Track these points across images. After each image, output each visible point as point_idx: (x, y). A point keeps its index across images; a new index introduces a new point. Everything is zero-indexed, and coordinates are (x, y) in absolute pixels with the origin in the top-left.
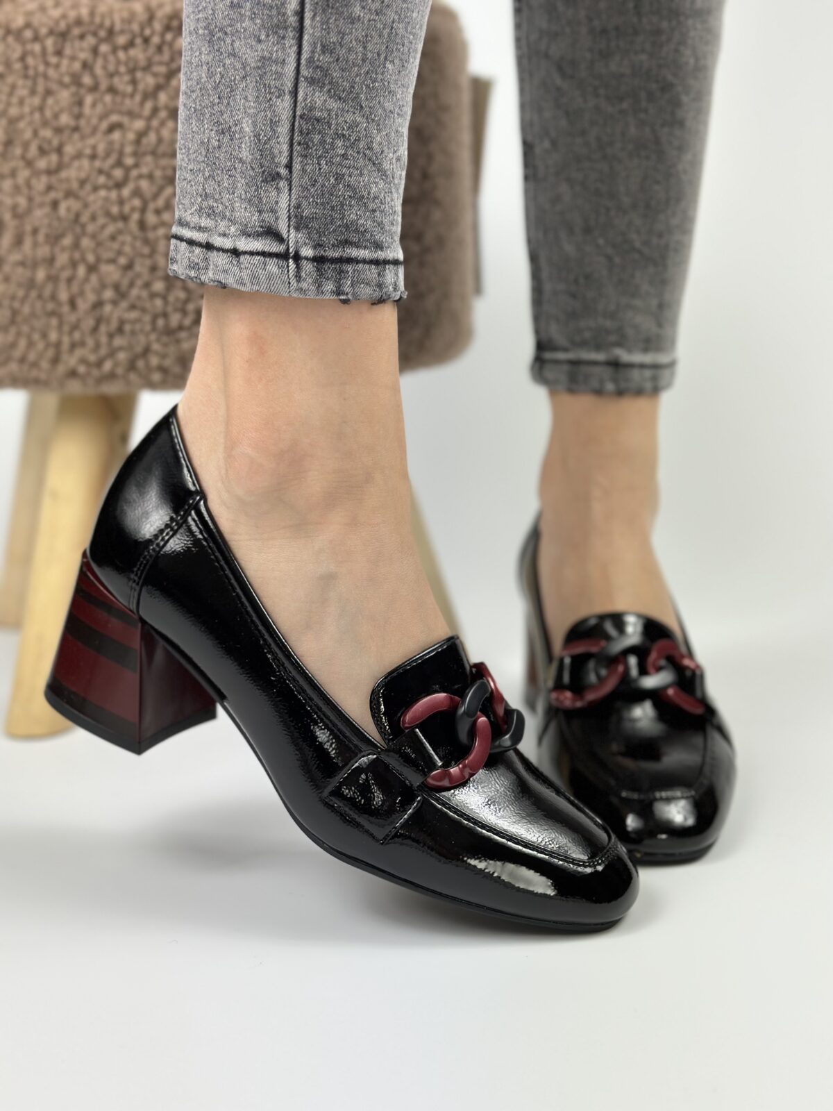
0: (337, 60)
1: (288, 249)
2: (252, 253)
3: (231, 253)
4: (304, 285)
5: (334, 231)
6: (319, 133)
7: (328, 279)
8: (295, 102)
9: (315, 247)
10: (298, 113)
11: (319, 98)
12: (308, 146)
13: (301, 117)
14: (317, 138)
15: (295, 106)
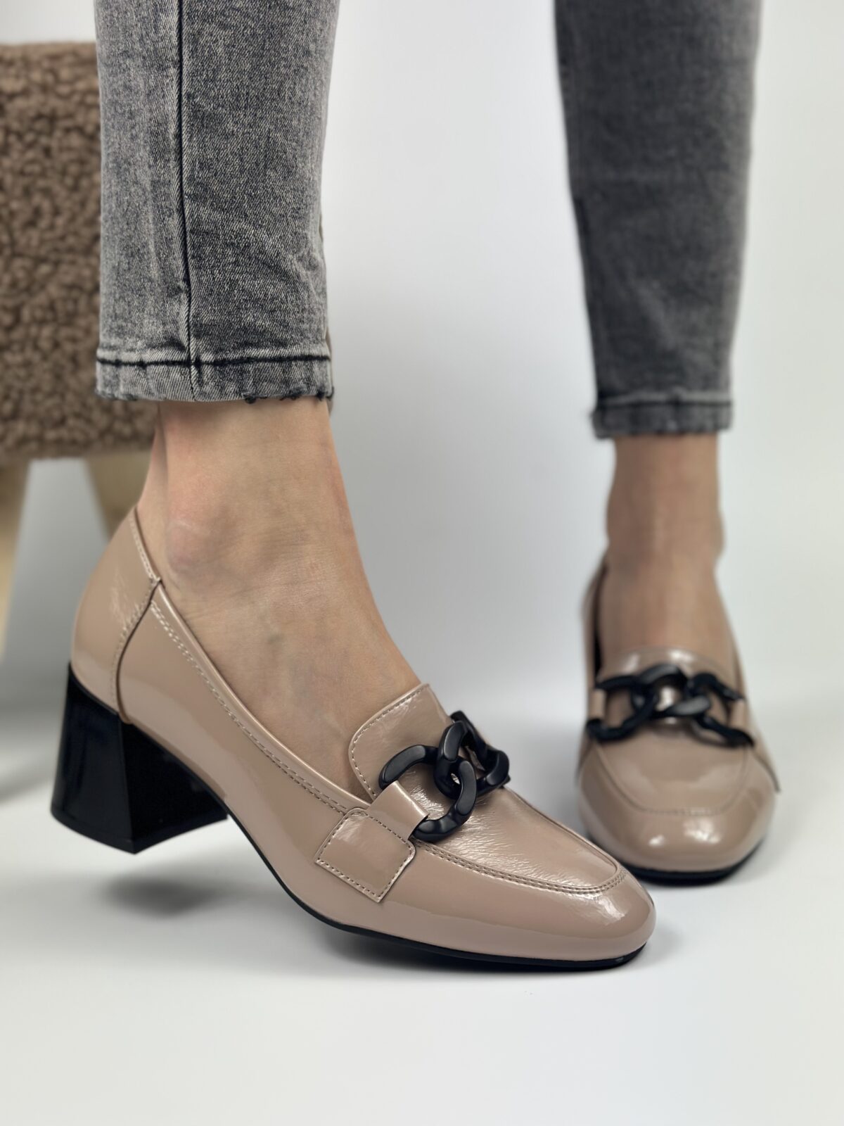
0: (215, 175)
1: (189, 356)
2: (156, 363)
3: (137, 365)
4: (207, 389)
5: (233, 335)
6: (209, 246)
7: (231, 380)
8: (184, 219)
9: (216, 352)
10: (188, 229)
11: (205, 212)
12: (201, 258)
13: (192, 232)
14: (208, 249)
15: (184, 223)
